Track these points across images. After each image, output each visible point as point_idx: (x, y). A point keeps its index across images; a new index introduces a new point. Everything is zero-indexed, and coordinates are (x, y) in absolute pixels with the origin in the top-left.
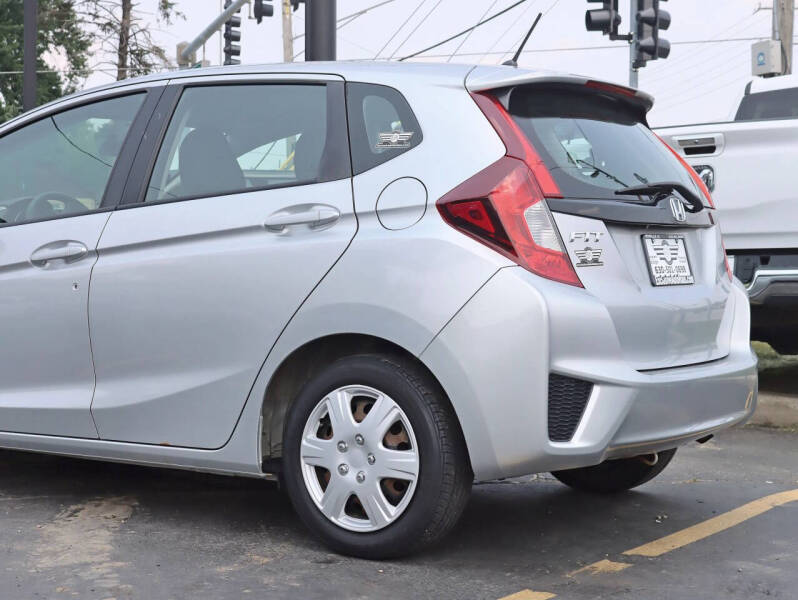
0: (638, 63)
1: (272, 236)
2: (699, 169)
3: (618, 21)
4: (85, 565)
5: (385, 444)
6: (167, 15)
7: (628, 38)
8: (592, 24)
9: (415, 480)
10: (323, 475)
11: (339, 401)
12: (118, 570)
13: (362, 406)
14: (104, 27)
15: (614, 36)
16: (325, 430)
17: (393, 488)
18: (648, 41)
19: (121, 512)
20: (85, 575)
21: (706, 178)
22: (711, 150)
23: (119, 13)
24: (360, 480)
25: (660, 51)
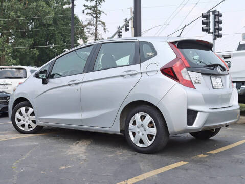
0: (215, 39)
1: (121, 78)
2: (227, 62)
3: (210, 29)
4: (78, 154)
5: (148, 127)
6: (105, 31)
7: (212, 33)
8: (203, 30)
9: (155, 135)
10: (134, 134)
11: (137, 117)
12: (86, 156)
13: (143, 117)
14: (91, 34)
15: (209, 33)
16: (134, 123)
17: (150, 137)
18: (217, 34)
19: (88, 142)
20: (78, 157)
21: (229, 64)
22: (230, 57)
23: (94, 31)
24: (142, 135)
25: (220, 36)
